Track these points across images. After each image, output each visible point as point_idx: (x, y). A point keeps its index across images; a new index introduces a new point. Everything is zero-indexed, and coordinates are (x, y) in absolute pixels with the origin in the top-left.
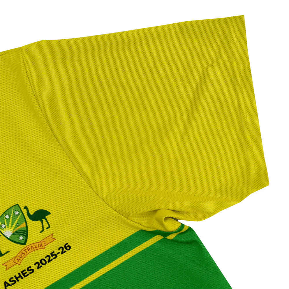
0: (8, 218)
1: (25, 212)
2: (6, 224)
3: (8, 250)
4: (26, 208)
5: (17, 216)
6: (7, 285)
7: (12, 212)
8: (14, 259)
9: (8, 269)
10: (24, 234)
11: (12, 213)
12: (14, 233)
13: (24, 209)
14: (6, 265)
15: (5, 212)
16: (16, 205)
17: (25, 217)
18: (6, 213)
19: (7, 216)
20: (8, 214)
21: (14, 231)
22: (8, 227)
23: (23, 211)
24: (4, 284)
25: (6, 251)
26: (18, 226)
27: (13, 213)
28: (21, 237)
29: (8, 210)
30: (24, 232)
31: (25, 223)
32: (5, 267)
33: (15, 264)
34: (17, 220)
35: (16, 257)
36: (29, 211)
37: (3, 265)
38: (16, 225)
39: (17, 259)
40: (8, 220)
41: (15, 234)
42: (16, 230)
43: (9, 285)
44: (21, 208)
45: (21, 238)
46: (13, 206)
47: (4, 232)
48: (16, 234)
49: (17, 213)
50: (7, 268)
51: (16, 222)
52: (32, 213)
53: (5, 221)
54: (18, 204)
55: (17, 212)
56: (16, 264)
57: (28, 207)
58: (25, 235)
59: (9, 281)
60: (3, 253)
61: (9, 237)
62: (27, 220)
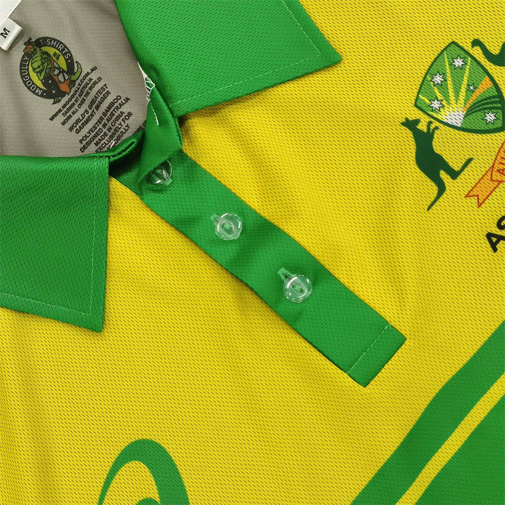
0: (440, 82)
1: (477, 52)
2: (440, 98)
3: (467, 157)
4: (476, 43)
5: (462, 68)
6: (494, 240)
7: (447, 64)
8: (490, 172)
9: (483, 202)
10: (495, 105)
11: (447, 68)
12: (470, 111)
13: (473, 47)
14: (474, 196)
15: (429, 69)
16: (449, 46)
17: (483, 63)
18: (432, 71)
19: (438, 79)
20: (438, 72)
21: (468, 106)
22: (449, 103)
23: (471, 52)
24: (487, 242)
25: (464, 161)
26: (473, 92)
27: (450, 65)
28: (491, 114)
29: (433, 63)
30: (493, 100)
31: (487, 78)
32: (474, 200)
33: (496, 184)
34: (465, 79)
35: (493, 166)
36: (488, 48)
37: (466, 196)
38: (468, 90)
39: (498, 171)
40: (442, 86)
41: (473, 113)
42: (471, 102)
43: (500, 238)
44: (466, 48)
45: (490, 117)
46: (443, 51)
47: (444, 117)
48: (476, 111)
49: (458, 62)
50: (480, 202)
51: (465, 82)
52: (495, 50)
53: (436, 91)
54: (453, 43)
55: (459, 60)
56: (499, 184)
57: (482, 40)
58: (499, 105)
59: (498, 230)
60: (457, 169)
61: (459, 125)
62: (490, 71)
